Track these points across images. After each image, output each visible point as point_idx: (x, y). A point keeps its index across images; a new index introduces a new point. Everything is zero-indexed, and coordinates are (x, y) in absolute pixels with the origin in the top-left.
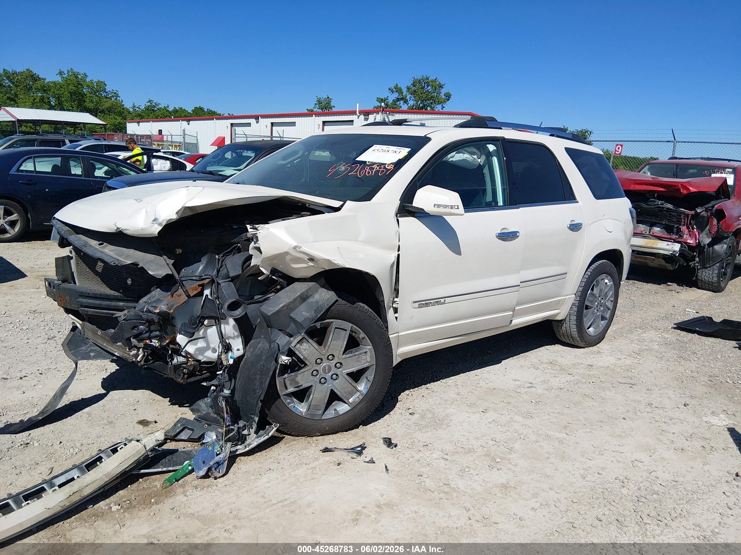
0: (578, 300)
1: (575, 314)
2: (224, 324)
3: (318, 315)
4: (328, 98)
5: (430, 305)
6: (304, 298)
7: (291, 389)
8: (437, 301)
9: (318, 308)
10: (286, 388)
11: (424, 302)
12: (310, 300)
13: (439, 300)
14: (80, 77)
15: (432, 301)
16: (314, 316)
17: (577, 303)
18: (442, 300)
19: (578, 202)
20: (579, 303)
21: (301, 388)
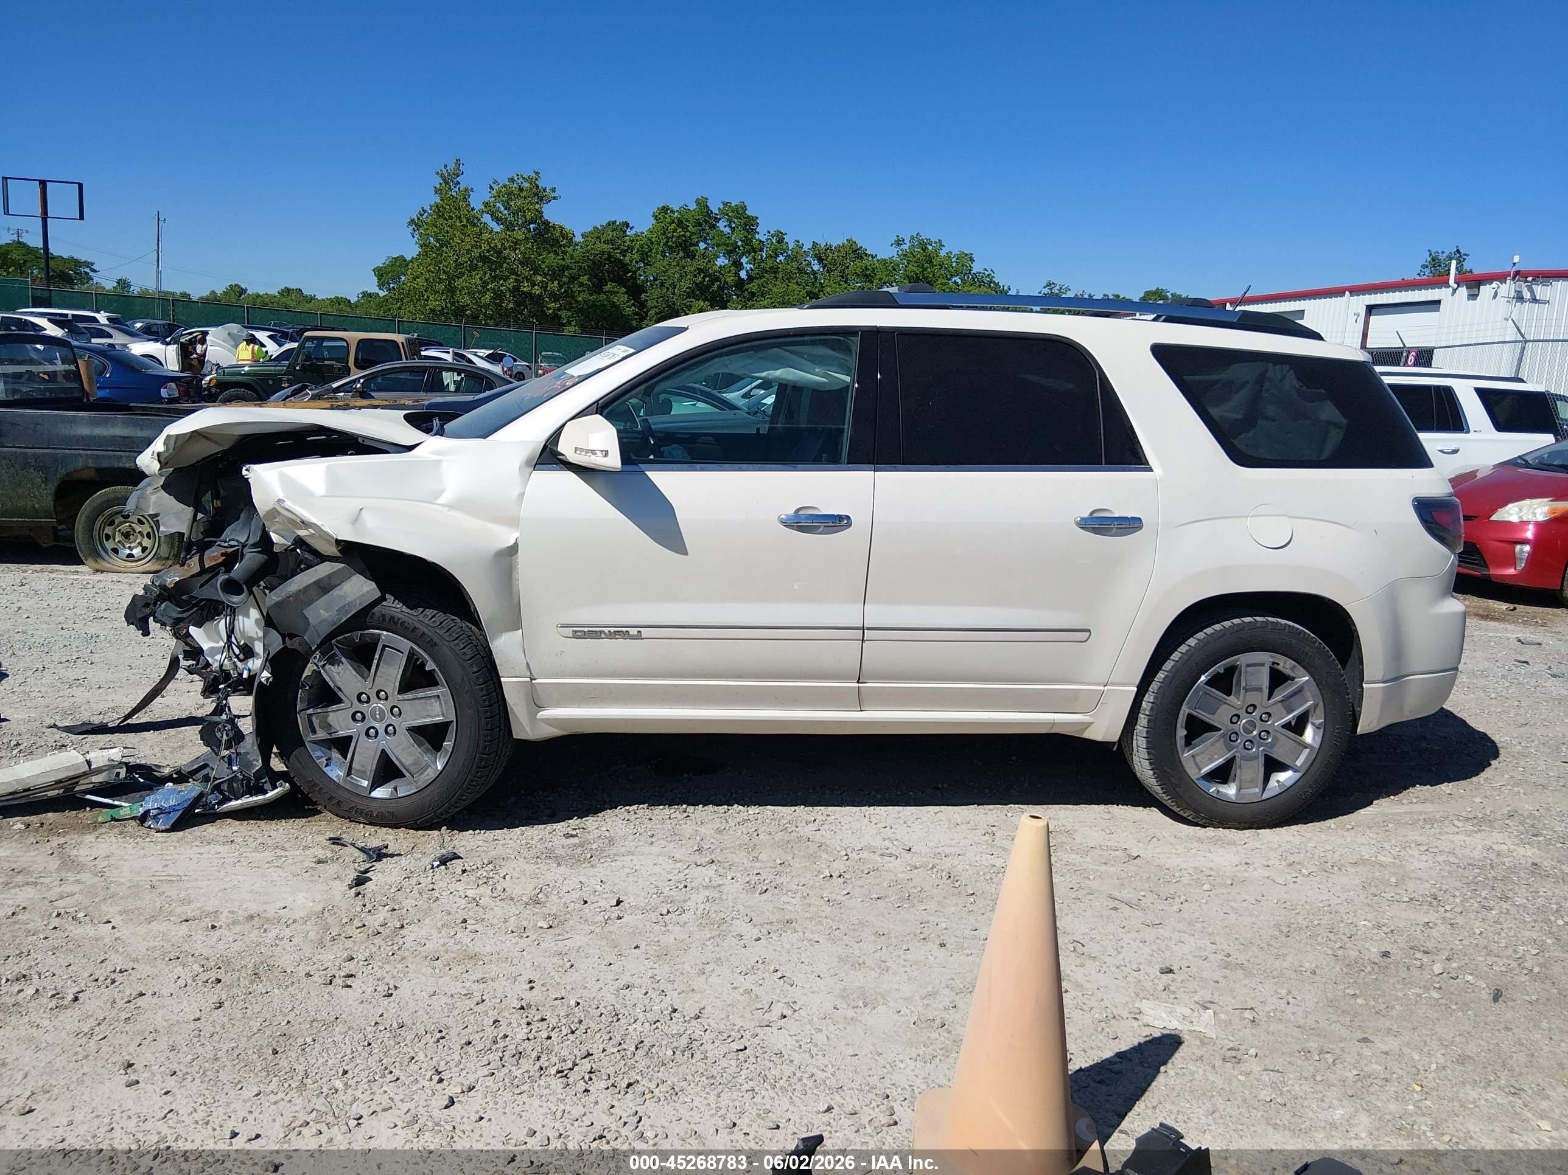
0: (1151, 700)
1: (1145, 735)
2: (243, 616)
3: (342, 618)
4: (1458, 251)
5: (603, 636)
6: (325, 588)
7: (321, 735)
8: (619, 633)
9: (344, 606)
10: (314, 732)
11: (586, 629)
12: (336, 592)
13: (624, 629)
14: (930, 248)
15: (606, 630)
16: (335, 619)
17: (1149, 708)
18: (633, 632)
19: (1151, 470)
20: (1152, 709)
21: (334, 736)
